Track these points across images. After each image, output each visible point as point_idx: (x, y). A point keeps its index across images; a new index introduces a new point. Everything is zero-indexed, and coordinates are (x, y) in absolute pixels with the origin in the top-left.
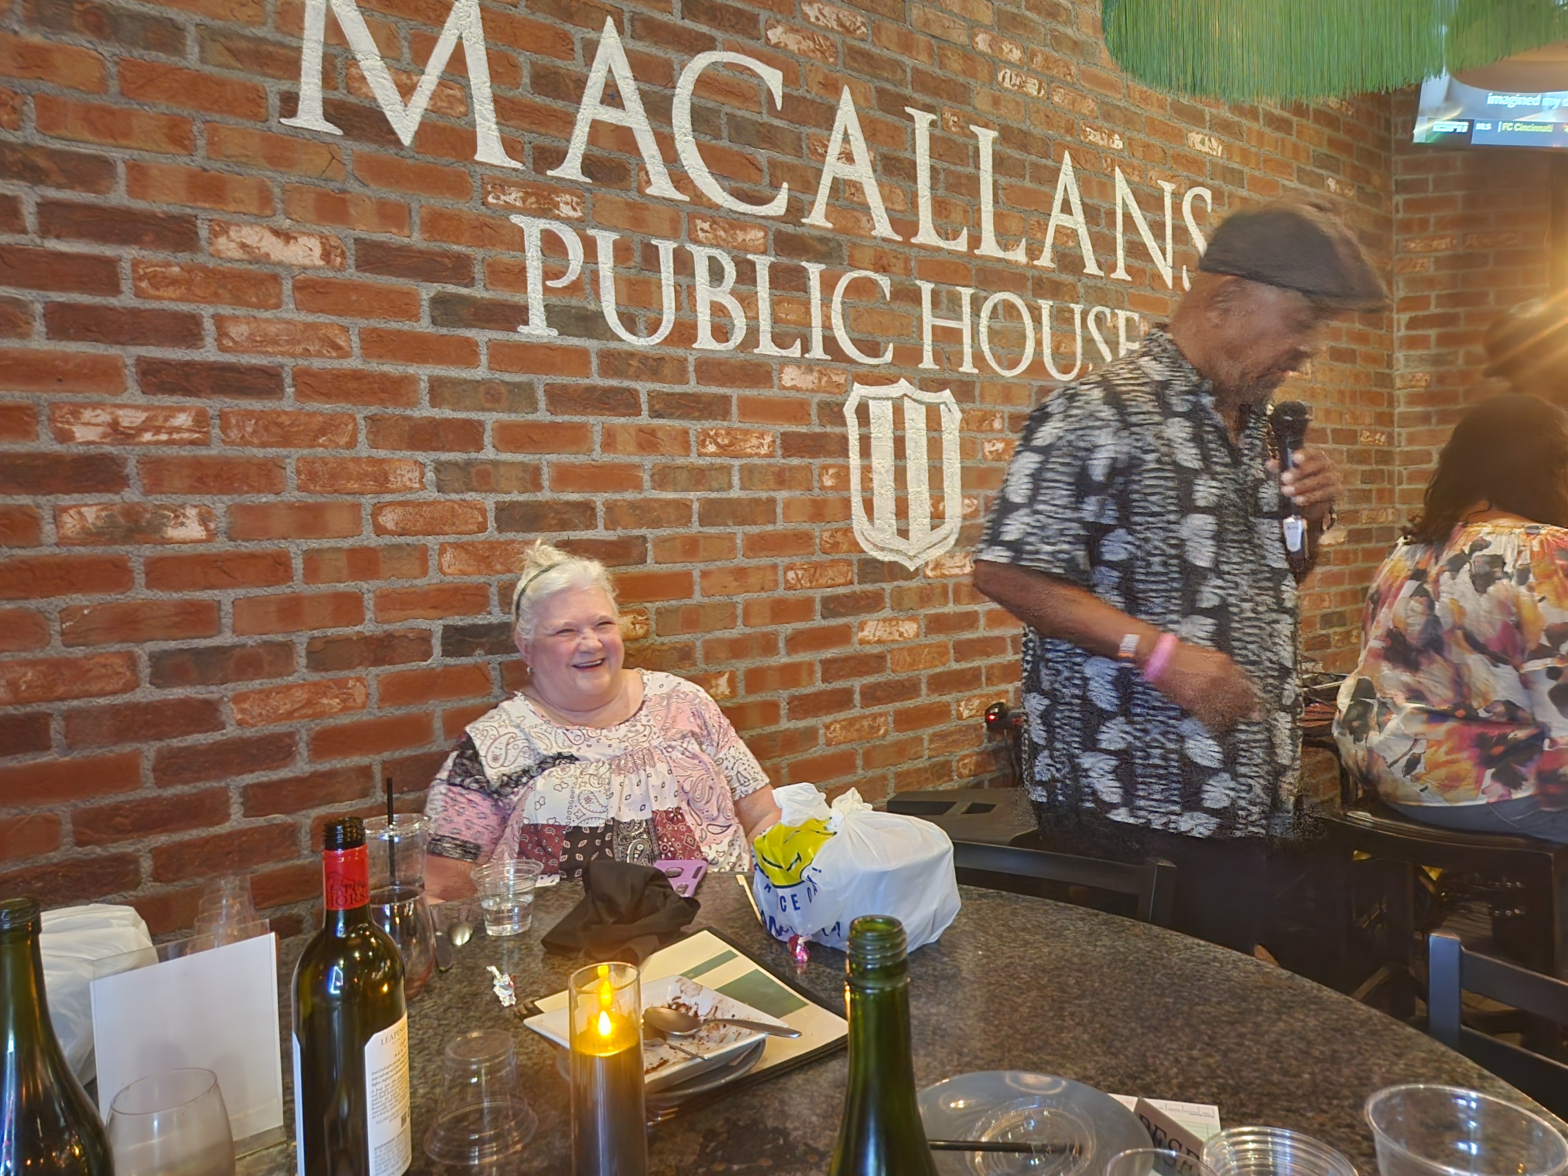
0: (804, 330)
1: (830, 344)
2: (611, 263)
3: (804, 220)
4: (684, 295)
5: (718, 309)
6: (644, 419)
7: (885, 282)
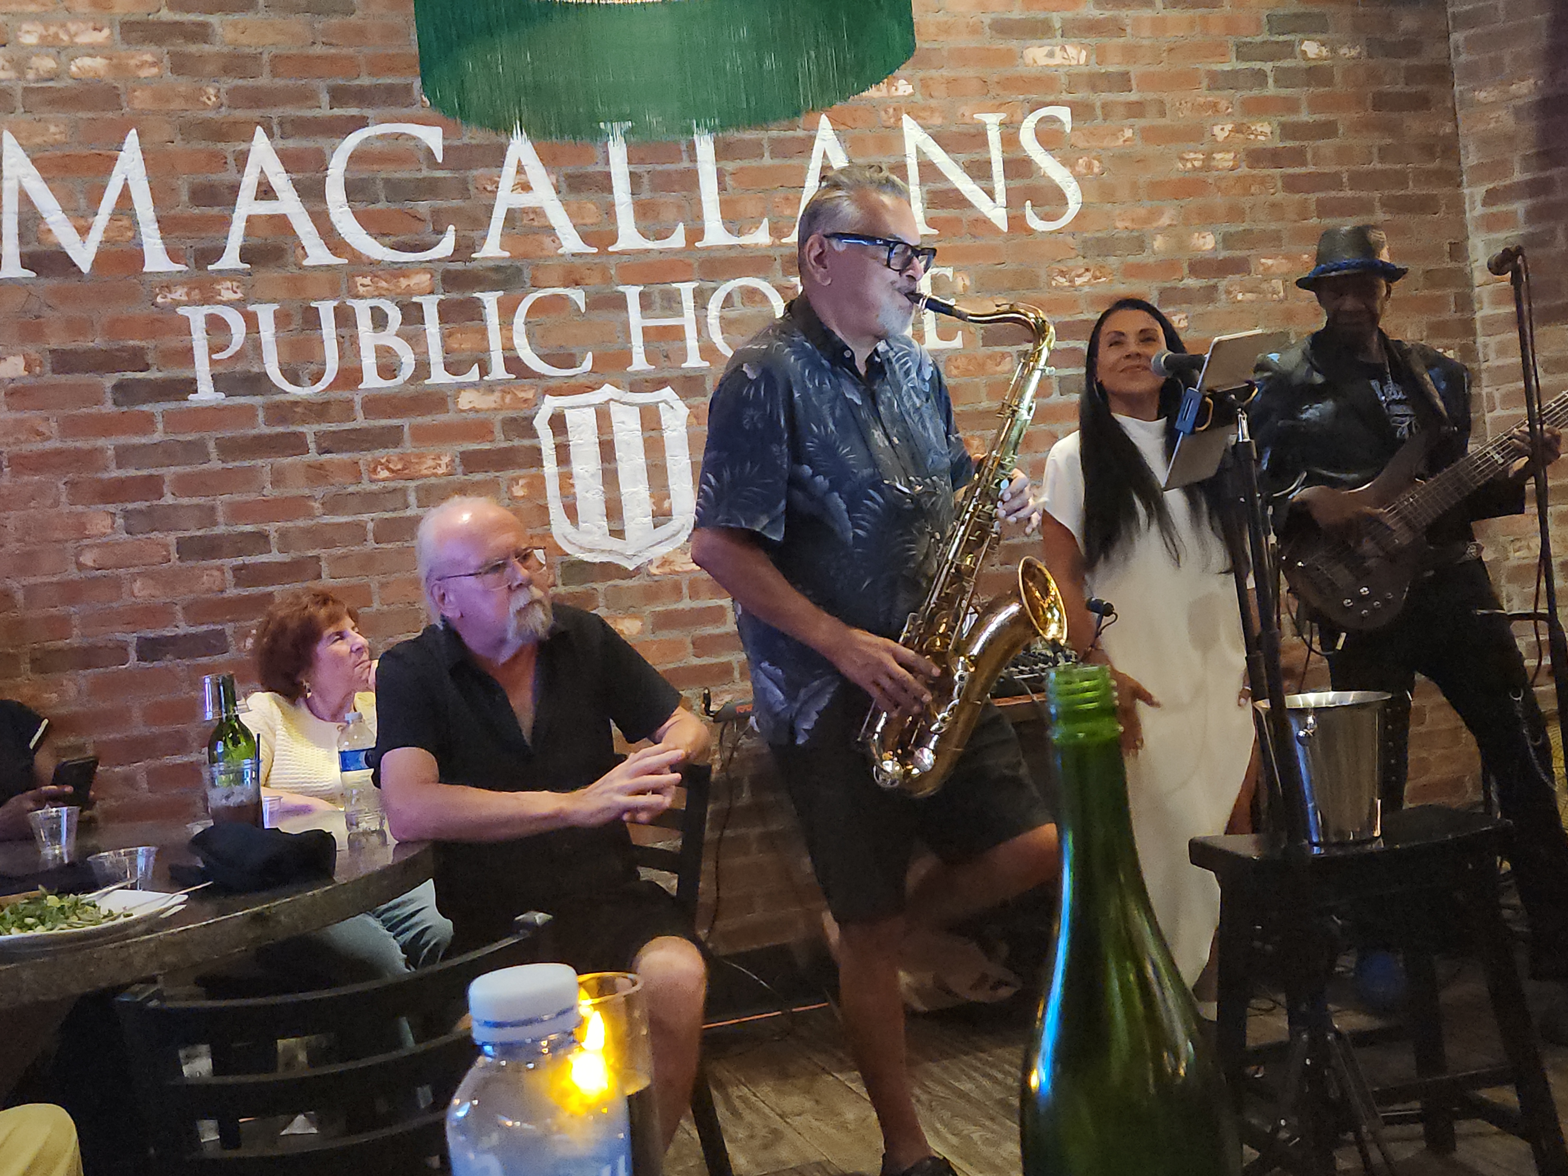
0: (481, 356)
1: (513, 363)
2: (273, 330)
3: (473, 256)
4: (347, 344)
5: (383, 352)
6: (313, 456)
7: (578, 296)
